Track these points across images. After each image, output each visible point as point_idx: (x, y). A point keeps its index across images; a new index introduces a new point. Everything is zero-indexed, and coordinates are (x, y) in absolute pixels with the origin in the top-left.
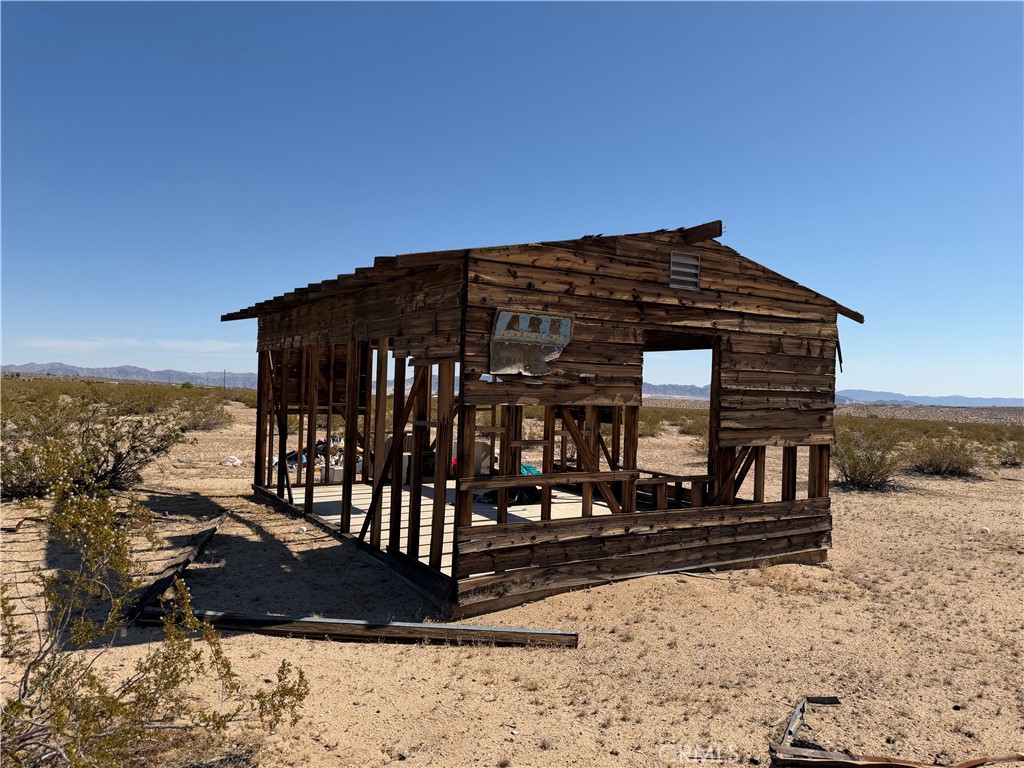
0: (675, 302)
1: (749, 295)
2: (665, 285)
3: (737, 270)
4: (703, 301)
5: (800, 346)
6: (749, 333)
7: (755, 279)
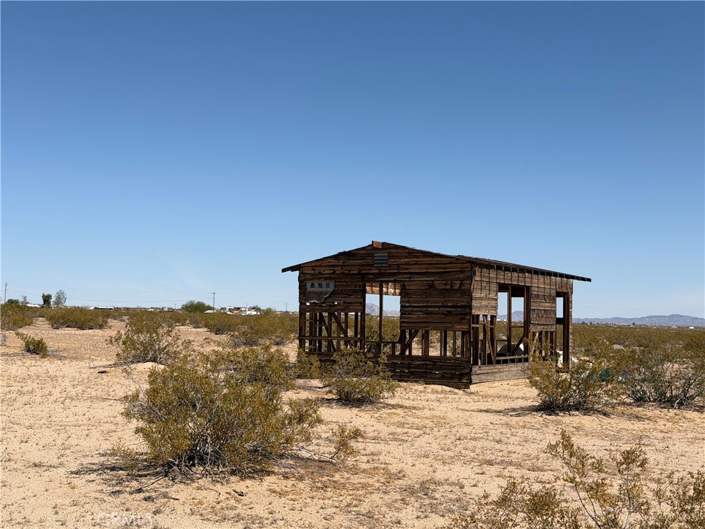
0: (377, 271)
1: (415, 264)
2: (372, 265)
3: (407, 255)
4: (391, 270)
5: (446, 284)
6: (414, 281)
7: (418, 257)
